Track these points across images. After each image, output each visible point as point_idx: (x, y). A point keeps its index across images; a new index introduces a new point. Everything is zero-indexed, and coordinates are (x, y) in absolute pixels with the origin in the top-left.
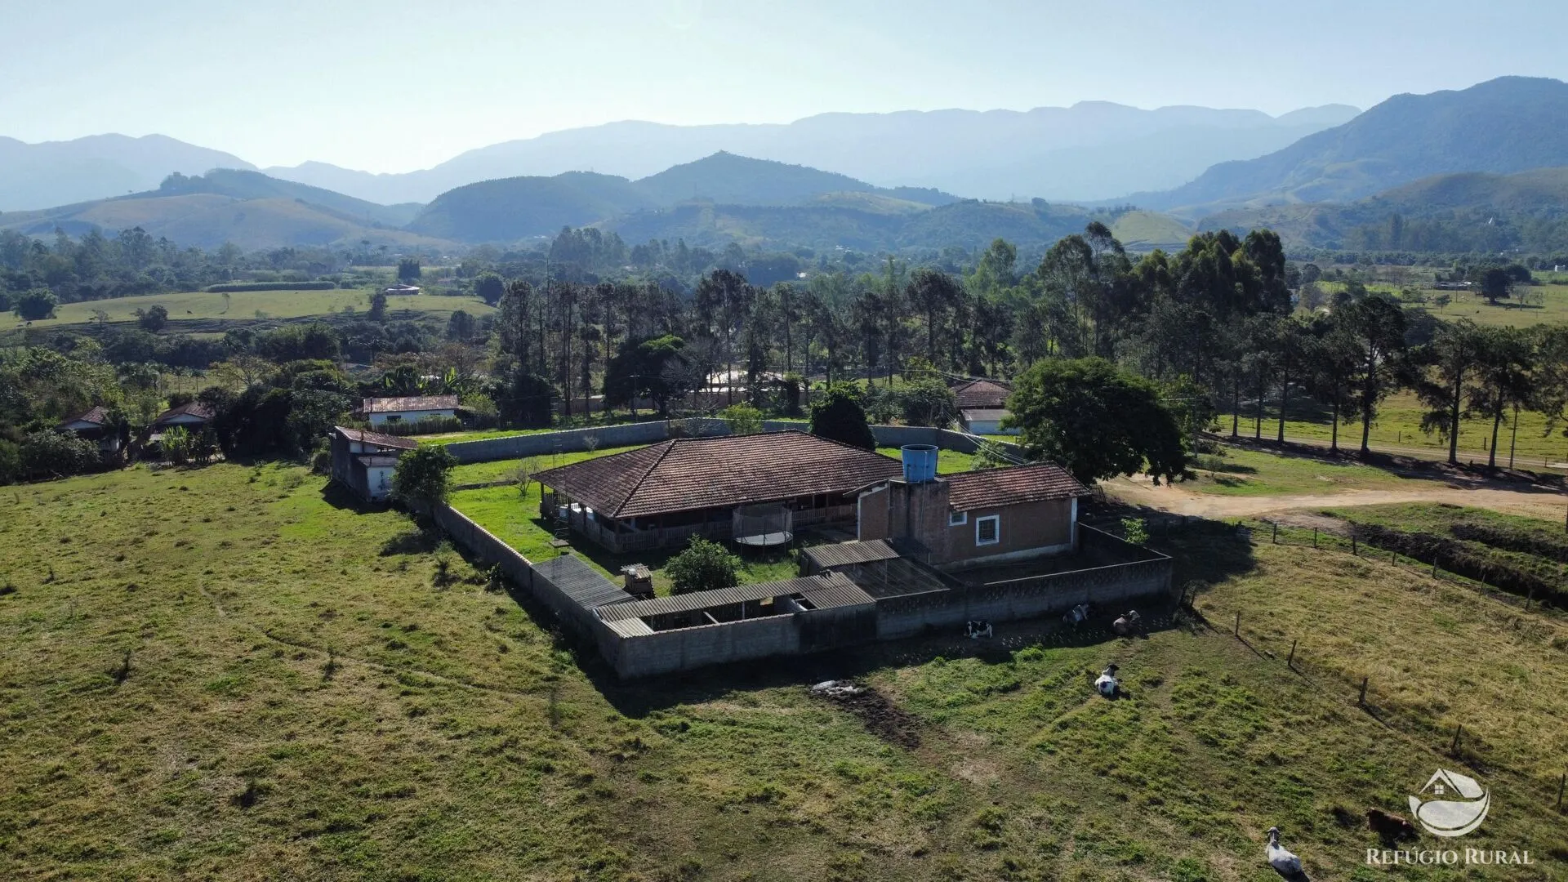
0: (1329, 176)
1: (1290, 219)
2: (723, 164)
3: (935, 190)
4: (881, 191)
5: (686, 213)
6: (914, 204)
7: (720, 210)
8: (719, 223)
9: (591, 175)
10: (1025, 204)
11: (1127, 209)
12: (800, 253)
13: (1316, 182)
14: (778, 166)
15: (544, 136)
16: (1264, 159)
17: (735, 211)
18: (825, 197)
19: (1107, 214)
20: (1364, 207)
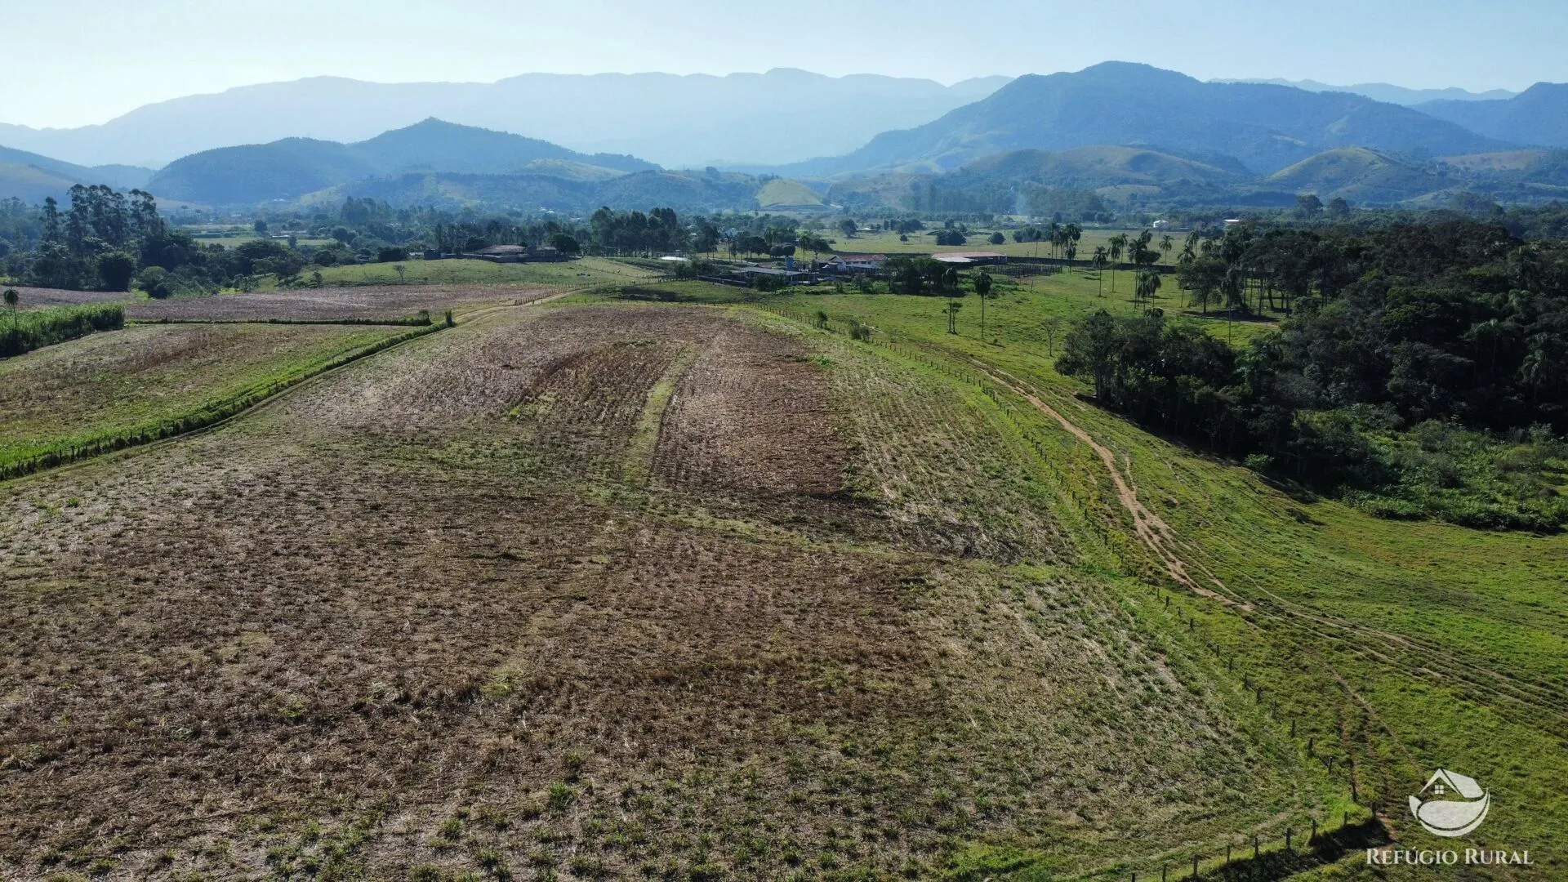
0: (963, 146)
1: (893, 185)
2: (432, 129)
3: (630, 157)
4: (582, 157)
5: (412, 180)
6: (608, 170)
7: (440, 177)
8: (441, 189)
9: (309, 141)
10: (700, 172)
11: (772, 178)
12: (511, 214)
13: (953, 152)
14: (487, 133)
15: (231, 91)
16: (921, 128)
17: (453, 178)
18: (530, 166)
19: (757, 182)
20: (953, 176)
